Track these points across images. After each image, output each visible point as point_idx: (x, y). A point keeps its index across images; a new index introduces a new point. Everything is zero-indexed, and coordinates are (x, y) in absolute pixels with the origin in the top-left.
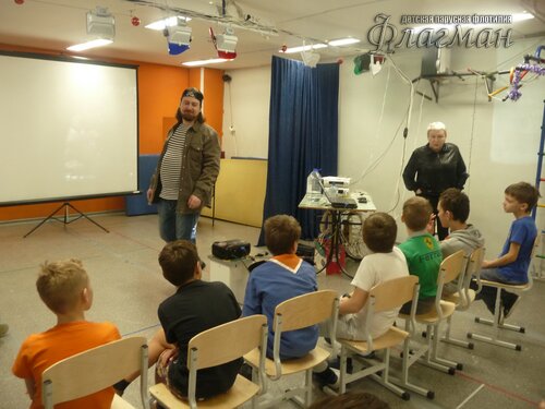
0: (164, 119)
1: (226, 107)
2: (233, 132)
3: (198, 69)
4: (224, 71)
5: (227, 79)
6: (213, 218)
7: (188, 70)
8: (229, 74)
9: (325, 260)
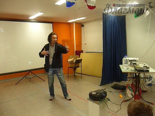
0: (62, 40)
1: (83, 35)
2: (85, 44)
3: (73, 23)
4: (81, 23)
5: (83, 26)
6: (81, 74)
7: (69, 24)
8: (83, 24)
9: (133, 94)
